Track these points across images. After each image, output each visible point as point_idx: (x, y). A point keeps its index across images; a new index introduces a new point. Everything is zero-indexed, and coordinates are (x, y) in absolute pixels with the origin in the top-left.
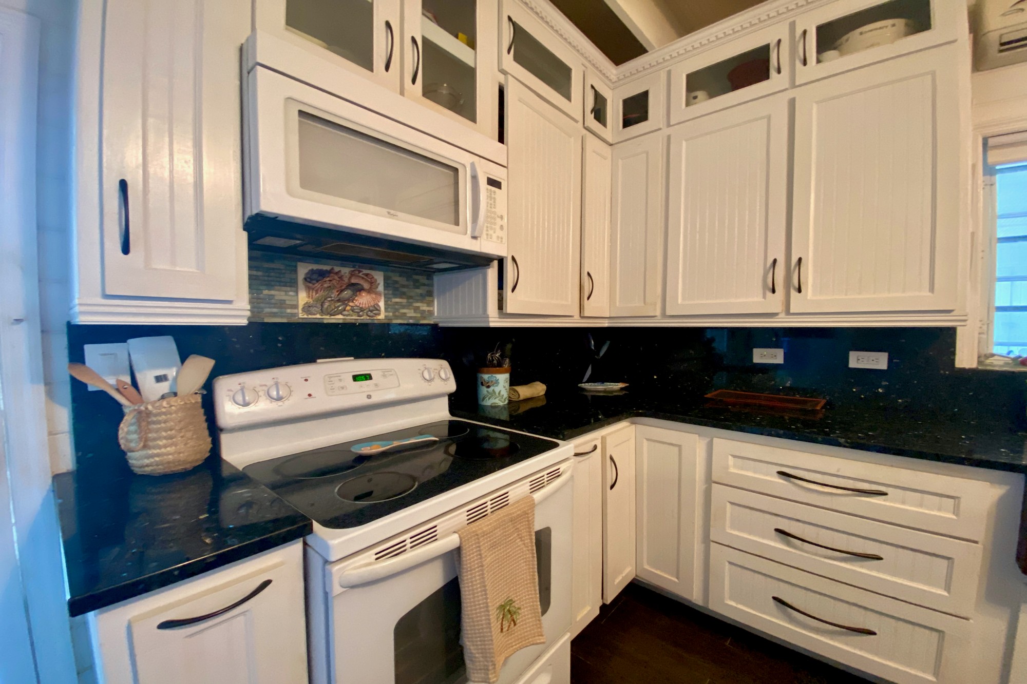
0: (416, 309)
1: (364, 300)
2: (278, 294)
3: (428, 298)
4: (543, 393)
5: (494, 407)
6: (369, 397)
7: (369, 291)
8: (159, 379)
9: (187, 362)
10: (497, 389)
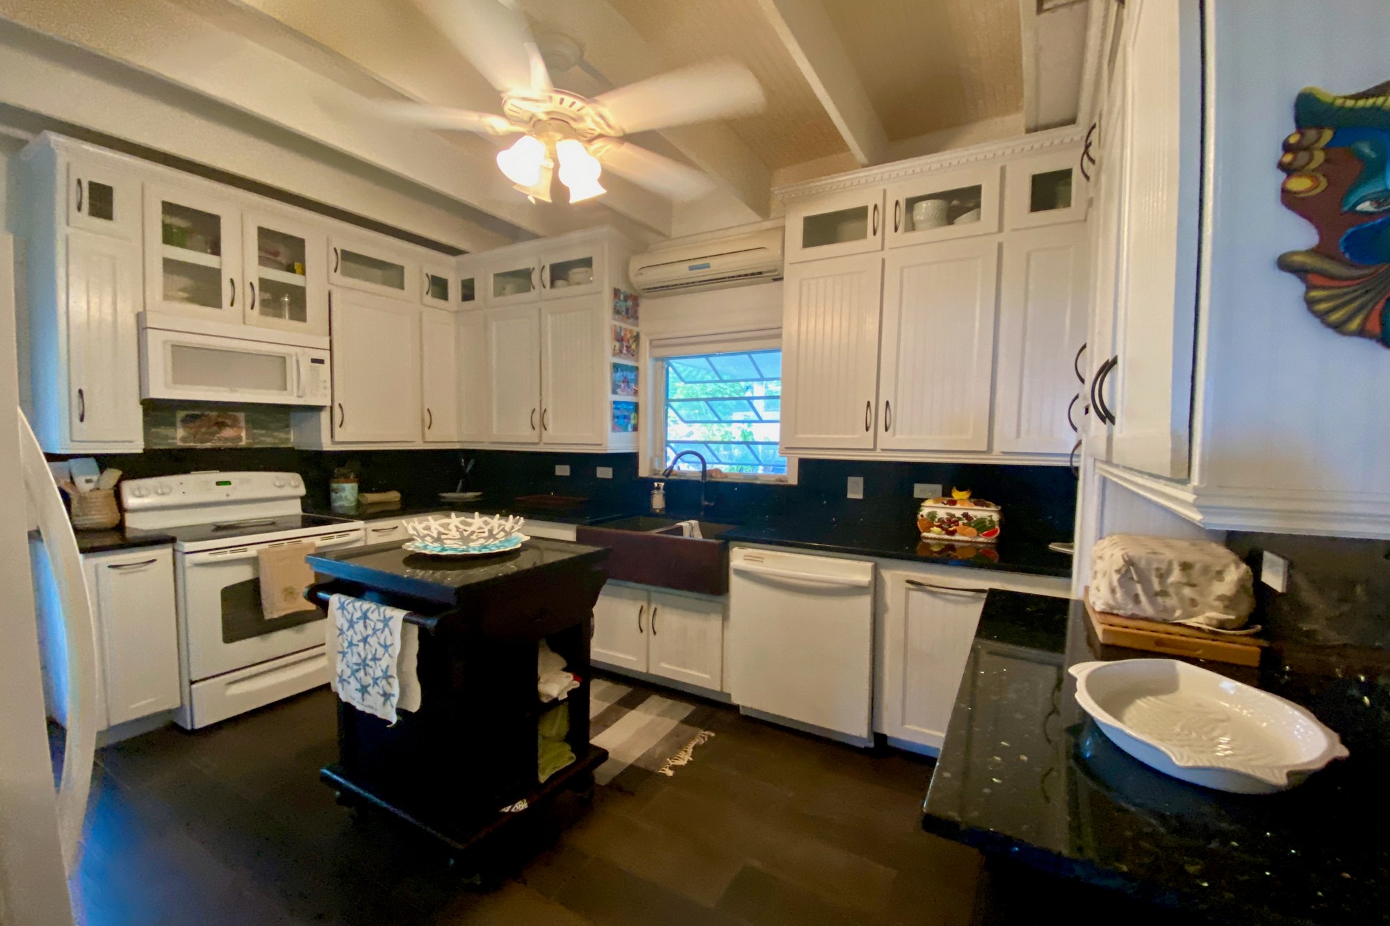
0: (274, 437)
1: (228, 433)
2: (163, 431)
3: (287, 429)
4: (398, 499)
5: (341, 507)
6: (228, 495)
7: (232, 427)
8: (88, 481)
9: (105, 473)
10: (343, 495)
